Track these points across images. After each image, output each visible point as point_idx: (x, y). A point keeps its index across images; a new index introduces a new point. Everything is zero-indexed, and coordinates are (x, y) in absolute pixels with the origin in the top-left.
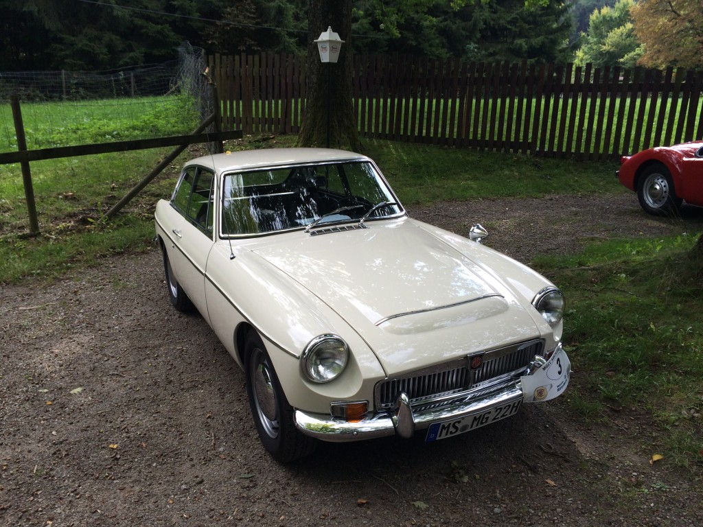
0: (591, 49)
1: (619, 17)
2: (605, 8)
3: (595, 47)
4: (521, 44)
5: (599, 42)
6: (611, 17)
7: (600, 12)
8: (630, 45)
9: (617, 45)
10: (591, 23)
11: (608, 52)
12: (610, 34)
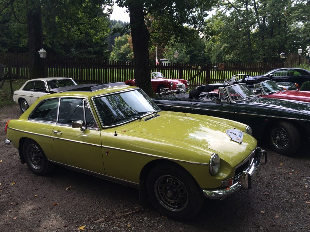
0: (116, 52)
1: (125, 41)
2: (119, 37)
3: (118, 51)
4: (91, 50)
5: (118, 50)
6: (122, 41)
7: (118, 39)
8: (129, 51)
9: (125, 51)
10: (115, 42)
11: (122, 53)
12: (122, 47)
